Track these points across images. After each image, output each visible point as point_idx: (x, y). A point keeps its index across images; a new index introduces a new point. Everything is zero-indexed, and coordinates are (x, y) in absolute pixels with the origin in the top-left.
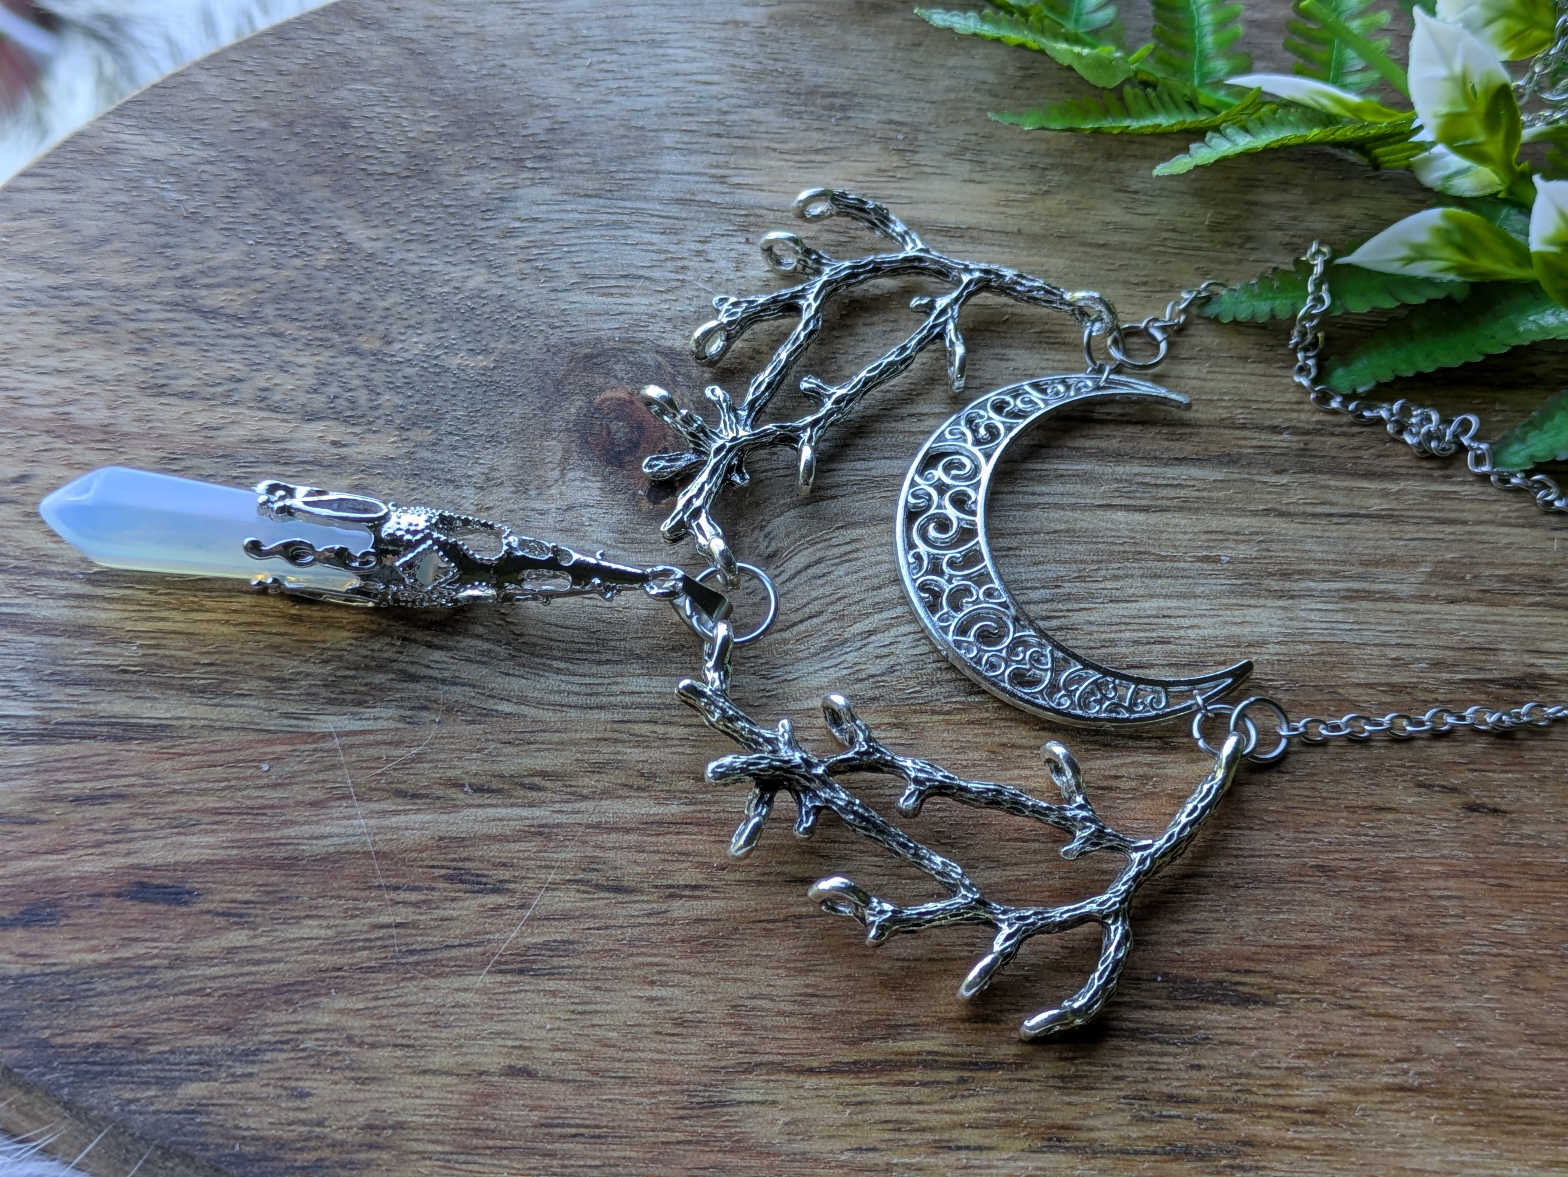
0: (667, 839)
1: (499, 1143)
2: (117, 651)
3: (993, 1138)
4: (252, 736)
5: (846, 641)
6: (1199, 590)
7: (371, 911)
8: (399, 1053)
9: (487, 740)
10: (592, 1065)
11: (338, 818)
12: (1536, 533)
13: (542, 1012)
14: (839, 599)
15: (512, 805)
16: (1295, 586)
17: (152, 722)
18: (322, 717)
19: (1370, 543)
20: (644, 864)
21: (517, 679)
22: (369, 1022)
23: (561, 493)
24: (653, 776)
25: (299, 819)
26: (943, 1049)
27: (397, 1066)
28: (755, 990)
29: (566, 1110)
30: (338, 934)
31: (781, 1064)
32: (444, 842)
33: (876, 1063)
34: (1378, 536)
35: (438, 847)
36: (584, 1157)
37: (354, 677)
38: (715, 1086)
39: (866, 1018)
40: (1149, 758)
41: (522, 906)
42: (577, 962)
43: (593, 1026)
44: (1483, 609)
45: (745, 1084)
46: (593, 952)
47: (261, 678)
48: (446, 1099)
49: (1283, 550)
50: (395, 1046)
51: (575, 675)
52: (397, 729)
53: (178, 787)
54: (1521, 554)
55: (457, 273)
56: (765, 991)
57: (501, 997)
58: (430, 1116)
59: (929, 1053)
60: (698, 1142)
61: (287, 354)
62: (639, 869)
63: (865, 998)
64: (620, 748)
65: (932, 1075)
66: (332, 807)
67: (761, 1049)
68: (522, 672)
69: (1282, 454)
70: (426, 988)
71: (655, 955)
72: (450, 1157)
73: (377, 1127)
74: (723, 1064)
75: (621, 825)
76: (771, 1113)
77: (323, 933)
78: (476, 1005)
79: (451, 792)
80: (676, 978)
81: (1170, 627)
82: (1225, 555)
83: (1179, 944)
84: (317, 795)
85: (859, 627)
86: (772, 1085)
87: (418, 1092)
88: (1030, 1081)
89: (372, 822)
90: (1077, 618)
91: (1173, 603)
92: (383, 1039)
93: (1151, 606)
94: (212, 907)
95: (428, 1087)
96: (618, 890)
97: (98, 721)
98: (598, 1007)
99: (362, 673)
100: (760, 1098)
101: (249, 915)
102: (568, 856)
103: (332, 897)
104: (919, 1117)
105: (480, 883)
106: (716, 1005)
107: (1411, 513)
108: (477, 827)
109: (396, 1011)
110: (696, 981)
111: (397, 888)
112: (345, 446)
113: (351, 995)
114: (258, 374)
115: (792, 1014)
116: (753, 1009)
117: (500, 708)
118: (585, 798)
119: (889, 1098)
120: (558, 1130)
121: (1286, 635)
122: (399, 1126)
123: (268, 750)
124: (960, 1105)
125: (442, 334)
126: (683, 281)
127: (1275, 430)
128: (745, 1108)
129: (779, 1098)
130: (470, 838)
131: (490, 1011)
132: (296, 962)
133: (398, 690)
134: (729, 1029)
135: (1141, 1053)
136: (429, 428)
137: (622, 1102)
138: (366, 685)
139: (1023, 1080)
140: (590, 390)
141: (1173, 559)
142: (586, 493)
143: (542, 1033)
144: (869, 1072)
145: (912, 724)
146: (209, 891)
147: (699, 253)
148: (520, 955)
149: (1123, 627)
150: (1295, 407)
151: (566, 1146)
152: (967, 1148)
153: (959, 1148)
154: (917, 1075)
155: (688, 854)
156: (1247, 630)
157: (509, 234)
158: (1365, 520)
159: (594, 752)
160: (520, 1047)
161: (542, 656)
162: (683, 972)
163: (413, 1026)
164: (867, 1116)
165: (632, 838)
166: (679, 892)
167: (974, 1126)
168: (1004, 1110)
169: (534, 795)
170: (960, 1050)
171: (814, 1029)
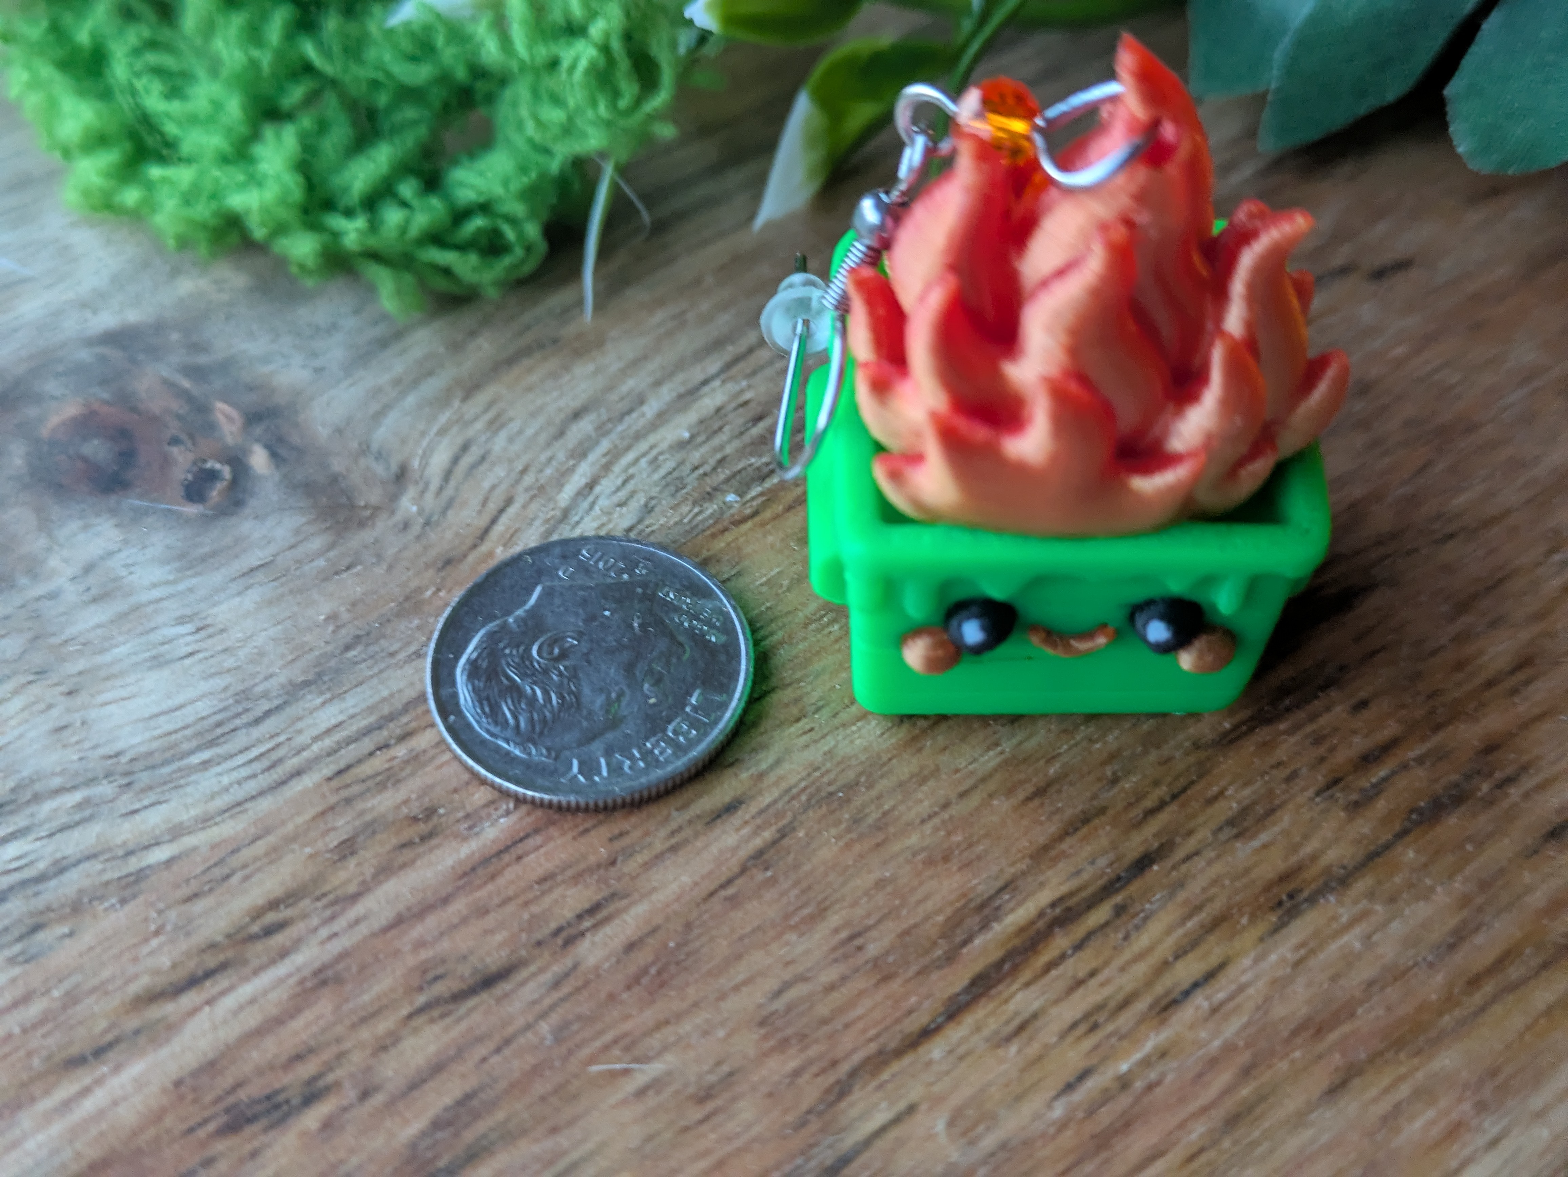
0: (510, 874)
9: (160, 912)
14: (523, 471)
15: (255, 973)
20: (500, 925)
21: (153, 810)
24: (430, 812)
26: (1064, 889)
28: (772, 983)
31: (881, 1051)
32: (186, 1086)
33: (999, 965)
35: (183, 1097)
38: (817, 1143)
39: (940, 918)
41: (365, 1095)
42: (500, 1115)
45: (856, 1112)
46: (513, 1086)
51: (230, 757)
52: (15, 979)
56: (788, 974)
59: (1053, 905)
62: (499, 937)
63: (918, 895)
64: (360, 806)
65: (1079, 931)
67: (839, 1052)
68: (153, 798)
71: (603, 1032)
74: (805, 1106)
75: (432, 899)
76: (918, 1125)
79: (155, 1012)
80: (654, 1041)
85: (570, 489)
86: (890, 1087)
88: (1197, 853)
96: (489, 982)
98: (575, 1155)
100: (891, 1115)
102: (385, 984)
104: (1109, 990)
105: (279, 1106)
106: (735, 1038)
108: (222, 1033)
110: (685, 1027)
115: (844, 979)
116: (789, 1009)
117: (151, 860)
118: (355, 896)
119: (1052, 995)
124: (1143, 940)
128: (880, 1144)
129: (914, 1096)
130: (223, 1055)
134: (777, 1056)
139: (1190, 858)
144: (1000, 981)
152: (1196, 986)
153: (1185, 995)
154: (1061, 941)
155: (551, 876)
159: (325, 833)
162: (659, 1026)
164: (1043, 1037)
165: (459, 906)
166: (572, 931)
167: (1180, 954)
168: (1198, 909)
169: (279, 939)
170: (1085, 876)
171: (887, 978)
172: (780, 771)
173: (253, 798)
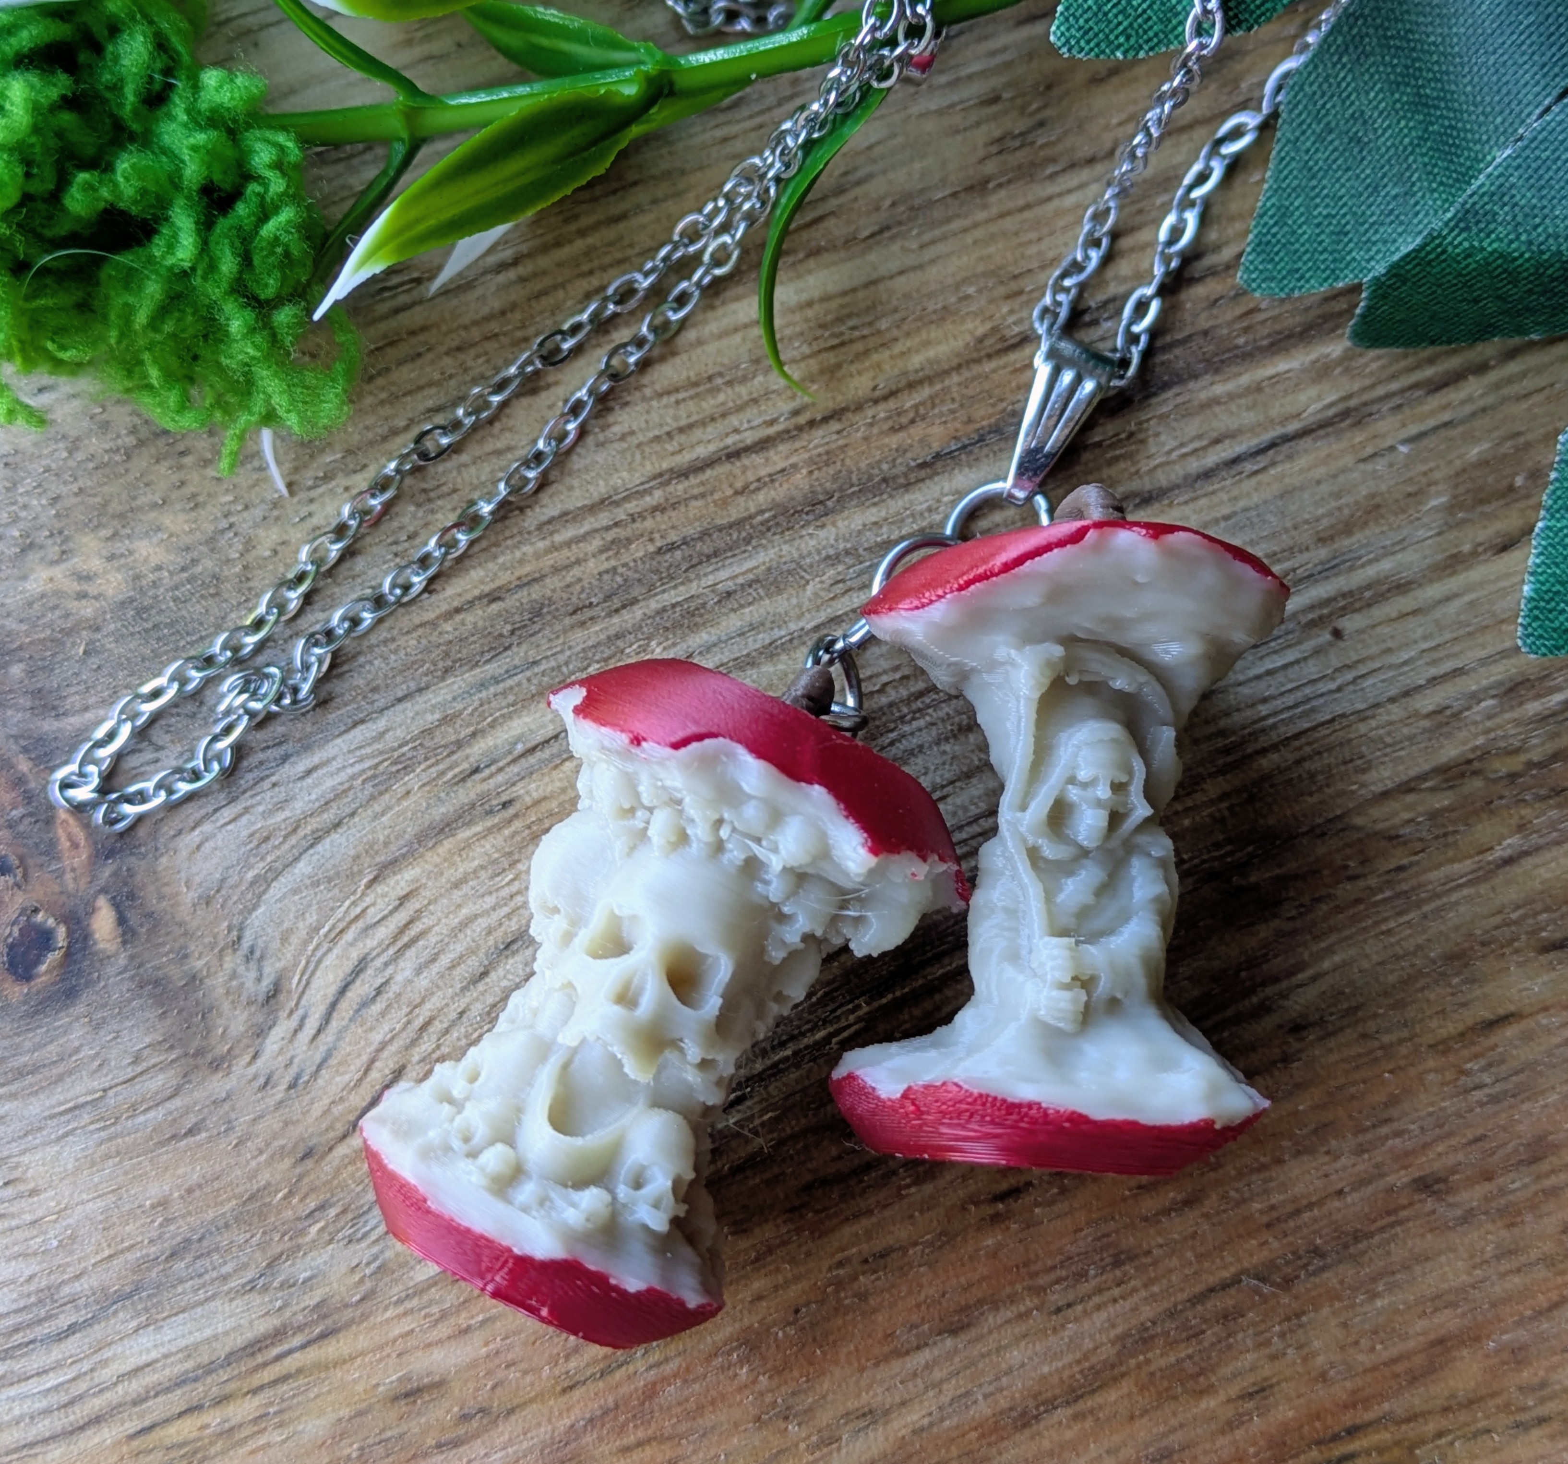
173: (45, 1441)
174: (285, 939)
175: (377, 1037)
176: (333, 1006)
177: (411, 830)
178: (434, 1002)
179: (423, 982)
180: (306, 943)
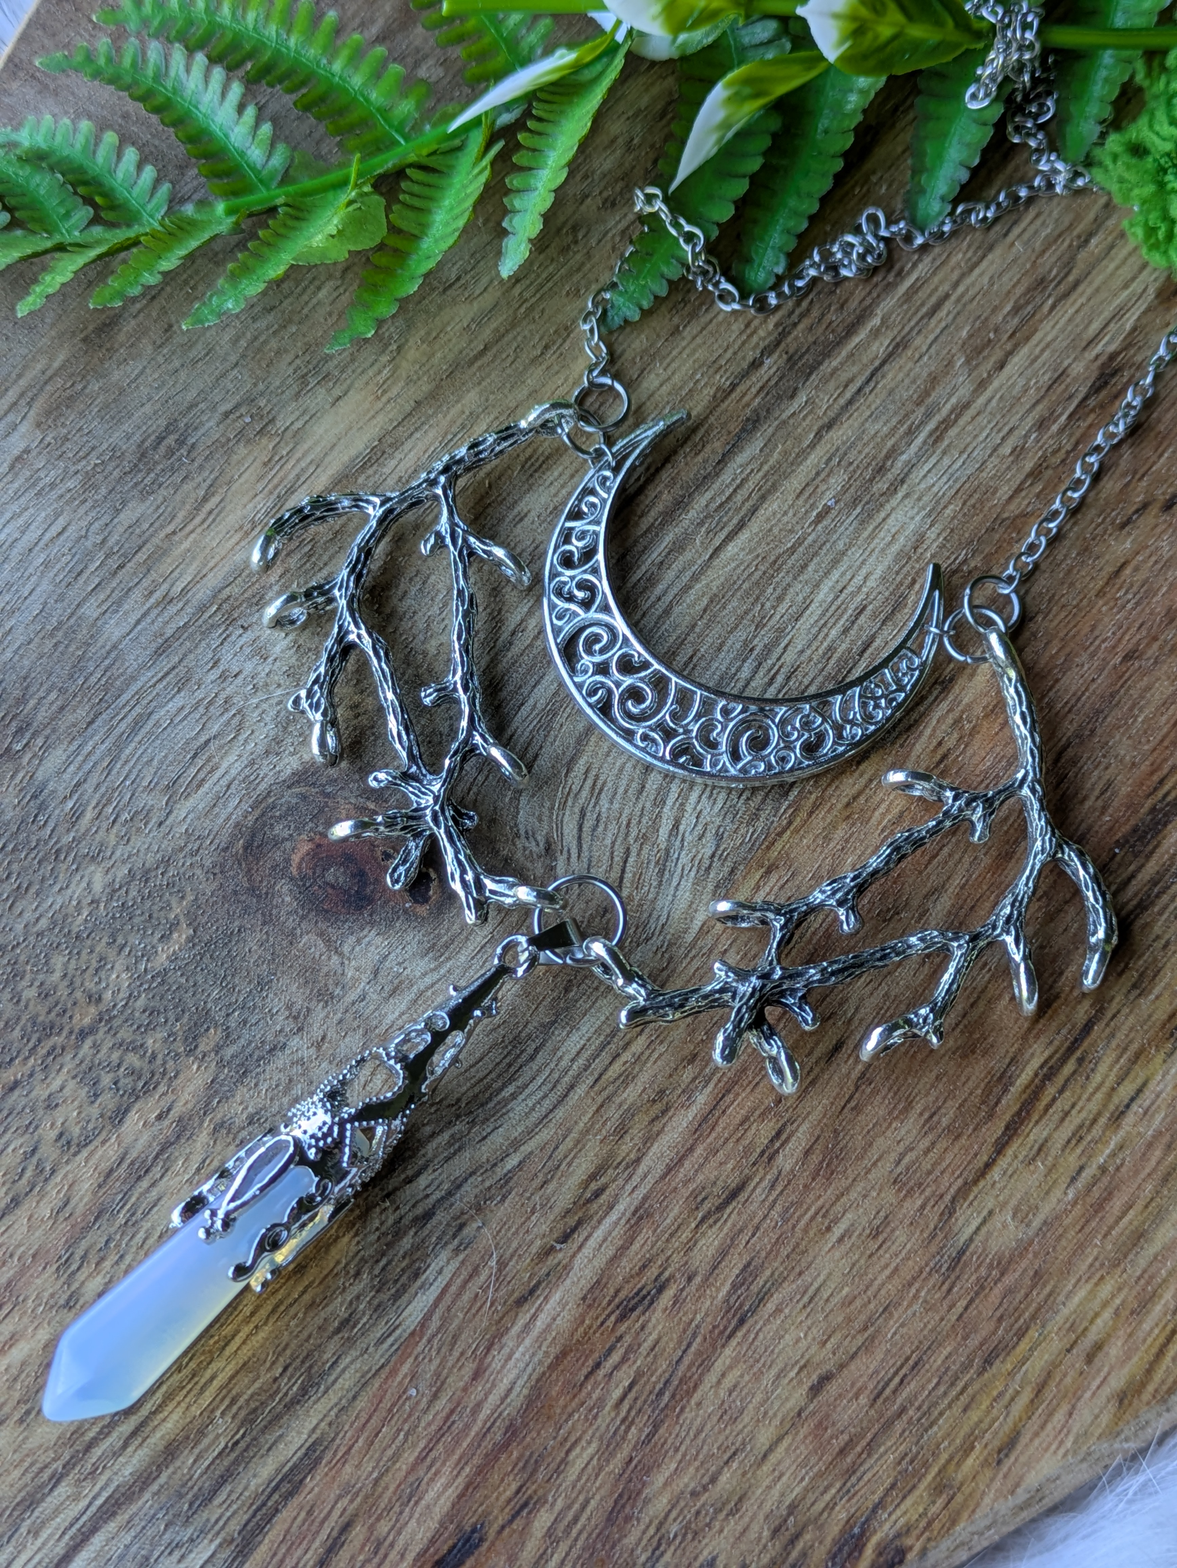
0: (721, 1124)
1: (864, 1443)
2: (211, 1437)
3: (1139, 1074)
4: (377, 1383)
5: (667, 851)
6: (840, 546)
7: (601, 1401)
8: (735, 1465)
9: (529, 1199)
10: (857, 1325)
11: (503, 1367)
12: (998, 251)
13: (786, 1331)
14: (628, 825)
15: (599, 1222)
16: (896, 471)
17: (299, 1454)
18: (405, 1314)
19: (907, 381)
20: (728, 1157)
21: (495, 1134)
22: (692, 1470)
23: (357, 969)
24: (662, 1092)
25: (479, 1398)
26: (1047, 1054)
27: (744, 1474)
28: (893, 1156)
29: (877, 1372)
30: (601, 1439)
31: (966, 1183)
32: (589, 1299)
33: (1018, 1113)
34: (906, 370)
35: (589, 1306)
36: (923, 1388)
37: (389, 1263)
38: (945, 1246)
39: (979, 1091)
40: (944, 706)
41: (690, 1279)
42: (768, 1273)
43: (827, 1300)
44: (1024, 351)
45: (960, 1223)
46: (768, 1254)
47: (330, 1338)
48: (798, 1457)
49: (860, 452)
50: (727, 1463)
51: (526, 1086)
52: (463, 1263)
53: (375, 1475)
54: (1005, 279)
55: (77, 890)
56: (901, 1148)
57: (750, 1353)
58: (803, 1479)
59: (1041, 1067)
60: (977, 1294)
61: (40, 1092)
62: (730, 1166)
63: (963, 1079)
64: (617, 1100)
65: (1060, 1080)
66: (489, 1365)
67: (943, 1188)
68: (492, 1126)
69: (781, 379)
70: (699, 1404)
71: (808, 1209)
72: (845, 1490)
73: (780, 1526)
74: (932, 1226)
75: (682, 1151)
76: (996, 1222)
77: (591, 1450)
78: (742, 1376)
79: (551, 1261)
80: (838, 1208)
81: (853, 595)
82: (827, 499)
83: (1103, 813)
84: (469, 1369)
85: (664, 832)
86: (975, 1203)
87: (777, 1473)
88: (1118, 1012)
89: (528, 1342)
90: (790, 657)
91: (835, 575)
92: (714, 1468)
93: (824, 593)
94: (500, 1522)
95: (779, 1463)
96: (734, 1194)
97: (263, 1497)
98: (816, 1285)
99: (391, 1253)
100: (979, 1220)
101: (531, 1497)
102: (676, 1210)
103: (566, 1421)
104: (1084, 1114)
105: (644, 1297)
106: (883, 1195)
107: (907, 329)
108: (596, 1263)
109: (699, 1441)
110: (853, 1195)
111: (598, 1365)
112: (169, 1110)
113: (659, 1466)
114: (40, 1131)
115: (933, 1144)
116: (908, 1169)
117: (509, 1167)
118: (638, 1161)
119: (1052, 1126)
120: (888, 1391)
121: (929, 515)
122: (792, 1508)
123: (399, 1379)
124: (1097, 1078)
125: (127, 949)
126: (239, 712)
127: (756, 364)
128: (978, 1239)
129: (990, 1205)
130: (602, 1276)
131: (755, 1369)
132: (598, 1489)
133: (429, 1236)
134: (909, 1200)
135: (1160, 913)
136: (208, 1028)
137: (902, 1325)
138: (404, 1257)
139: (1114, 1016)
140: (280, 870)
141: (800, 542)
142: (373, 948)
143: (803, 1344)
144: (1022, 1124)
145: (777, 859)
146: (486, 1514)
147: (223, 677)
148: (727, 1312)
149: (825, 630)
150: (748, 331)
151: (904, 1395)
152: (1133, 1099)
153: (1128, 1106)
154: (1051, 1090)
155: (746, 1119)
156: (902, 540)
157: (76, 816)
158: (886, 367)
159: (605, 1123)
160: (801, 1369)
161: (490, 1099)
162: (838, 1199)
163: (722, 1438)
164: (1053, 1152)
165: (700, 1150)
166: (771, 1151)
167: (1120, 1081)
168: (1125, 1049)
169: (604, 1198)
170: (1056, 1043)
171: (958, 1137)
172: (858, 1016)
173: (551, 1111)
174: (540, 820)
175: (608, 842)
176: (580, 838)
177: (572, 741)
178: (627, 812)
179: (616, 806)
180: (550, 817)
